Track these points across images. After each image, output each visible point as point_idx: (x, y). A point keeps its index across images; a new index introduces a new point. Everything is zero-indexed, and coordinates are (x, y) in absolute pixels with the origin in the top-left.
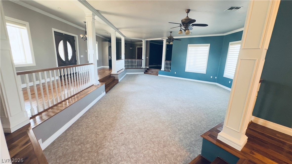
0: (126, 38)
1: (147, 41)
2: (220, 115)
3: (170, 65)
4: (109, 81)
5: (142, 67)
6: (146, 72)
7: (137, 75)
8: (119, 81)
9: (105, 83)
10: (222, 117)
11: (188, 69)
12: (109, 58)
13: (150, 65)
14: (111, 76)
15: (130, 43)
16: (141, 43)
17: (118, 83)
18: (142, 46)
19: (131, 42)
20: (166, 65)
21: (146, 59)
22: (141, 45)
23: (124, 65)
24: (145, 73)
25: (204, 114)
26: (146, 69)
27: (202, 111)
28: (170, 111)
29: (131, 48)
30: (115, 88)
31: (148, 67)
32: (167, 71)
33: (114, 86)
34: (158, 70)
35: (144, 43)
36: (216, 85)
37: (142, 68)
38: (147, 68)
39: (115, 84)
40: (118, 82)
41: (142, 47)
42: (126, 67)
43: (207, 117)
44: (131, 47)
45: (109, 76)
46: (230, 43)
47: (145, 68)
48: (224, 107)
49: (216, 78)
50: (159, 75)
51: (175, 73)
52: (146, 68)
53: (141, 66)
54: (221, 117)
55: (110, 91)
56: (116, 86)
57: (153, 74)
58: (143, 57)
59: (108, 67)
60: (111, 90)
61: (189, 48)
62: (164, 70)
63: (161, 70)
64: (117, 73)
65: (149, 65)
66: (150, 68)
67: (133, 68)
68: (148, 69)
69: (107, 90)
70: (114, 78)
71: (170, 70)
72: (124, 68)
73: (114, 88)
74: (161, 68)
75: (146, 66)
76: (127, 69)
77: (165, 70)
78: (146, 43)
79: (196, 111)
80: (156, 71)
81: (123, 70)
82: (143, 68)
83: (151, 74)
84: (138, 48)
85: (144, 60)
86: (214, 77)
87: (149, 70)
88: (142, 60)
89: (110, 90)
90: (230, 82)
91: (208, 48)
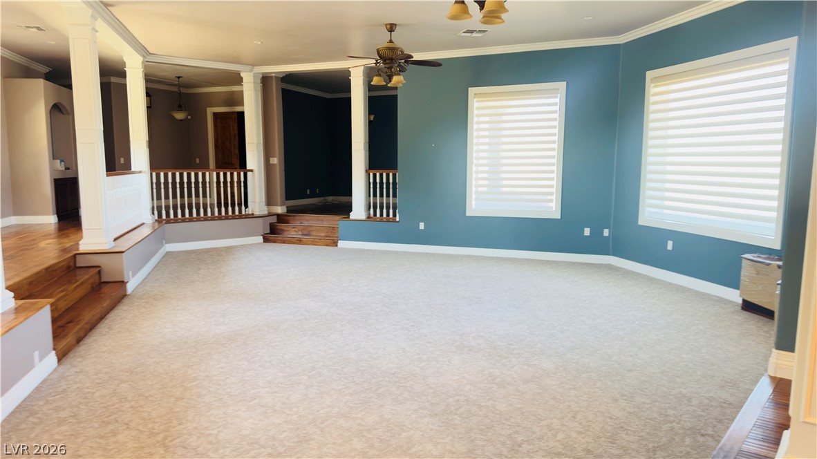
0: (150, 58)
2: (681, 393)
3: (395, 196)
4: (74, 292)
5: (249, 211)
6: (274, 232)
7: (228, 250)
8: (130, 287)
9: (51, 300)
10: (695, 402)
11: (479, 204)
12: (52, 169)
13: (289, 195)
14: (81, 262)
15: (175, 89)
16: (236, 88)
17: (126, 301)
18: (242, 104)
19: (179, 86)
20: (375, 195)
21: (268, 167)
22: (237, 99)
23: (149, 206)
24: (266, 240)
25: (616, 400)
26: (274, 219)
27: (599, 384)
28: (453, 408)
29: (179, 116)
30: (110, 328)
31: (280, 210)
32: (381, 221)
33: (102, 318)
34: (336, 217)
35: (252, 86)
36: (610, 268)
37: (252, 216)
38: (278, 216)
39: (106, 304)
40: (124, 296)
41: (238, 109)
42: (160, 215)
43: (632, 410)
44: (180, 108)
45: (69, 267)
46: (650, 75)
47: (266, 212)
48: (684, 356)
49: (606, 233)
50: (341, 244)
51: (422, 226)
52: (270, 215)
53: (246, 206)
54: (689, 400)
55: (82, 349)
56: (112, 315)
57: (314, 243)
58: (254, 157)
59: (51, 220)
60: (89, 341)
61: (476, 105)
62: (363, 216)
63: (353, 215)
64: (113, 244)
65: (287, 198)
66: (291, 210)
67: (198, 219)
68: (281, 218)
69: (63, 343)
70: (99, 272)
71: (395, 215)
72: (148, 218)
73: (102, 328)
74: (351, 211)
75: (270, 202)
76: (168, 221)
77: (369, 217)
78: (259, 86)
79: (573, 392)
80: (326, 224)
81: (145, 231)
82: (257, 213)
83: (299, 242)
84: (215, 115)
85: (256, 171)
86: (597, 232)
87: (287, 222)
88: (249, 174)
89: (79, 341)
90: (670, 246)
91: (557, 100)
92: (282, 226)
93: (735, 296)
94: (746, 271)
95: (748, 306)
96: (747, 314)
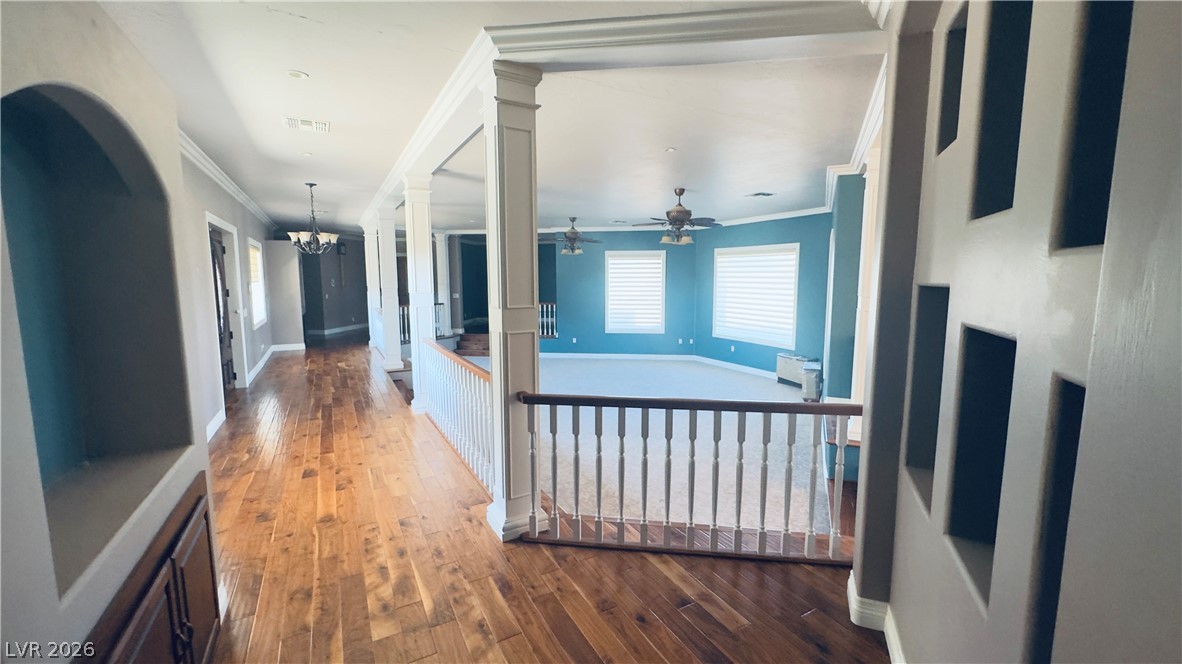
1: (451, 238)
3: (543, 323)
6: (461, 348)
11: (613, 325)
21: (453, 300)
26: (458, 338)
31: (461, 331)
35: (443, 243)
36: (696, 363)
38: (461, 335)
46: (717, 251)
47: (452, 334)
49: (691, 341)
51: (574, 340)
52: (454, 336)
61: (610, 261)
65: (464, 321)
66: (468, 331)
68: (463, 337)
75: (453, 326)
78: (447, 243)
82: (446, 335)
85: (445, 304)
86: (686, 340)
87: (468, 340)
88: (440, 306)
90: (733, 349)
91: (660, 261)
92: (465, 343)
93: (774, 376)
94: (780, 362)
95: (781, 381)
96: (781, 385)
